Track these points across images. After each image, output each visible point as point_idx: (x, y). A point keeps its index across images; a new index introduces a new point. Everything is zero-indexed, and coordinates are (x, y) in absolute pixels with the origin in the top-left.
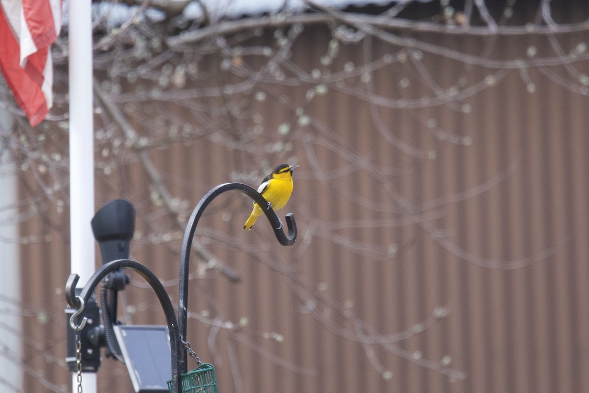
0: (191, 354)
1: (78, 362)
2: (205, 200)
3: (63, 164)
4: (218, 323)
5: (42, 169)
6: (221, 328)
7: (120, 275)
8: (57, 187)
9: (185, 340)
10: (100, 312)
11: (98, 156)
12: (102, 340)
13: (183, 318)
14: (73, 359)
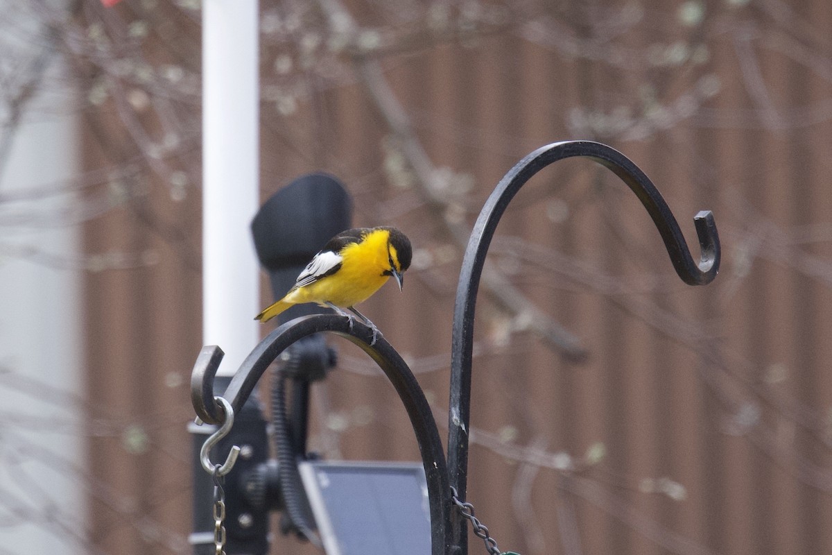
0: (476, 531)
1: (219, 547)
2: (511, 179)
3: (187, 90)
4: (536, 455)
5: (138, 100)
6: (543, 469)
7: (315, 345)
8: (171, 141)
9: (462, 498)
10: (270, 430)
11: (267, 72)
12: (273, 495)
13: (458, 448)
14: (207, 537)
